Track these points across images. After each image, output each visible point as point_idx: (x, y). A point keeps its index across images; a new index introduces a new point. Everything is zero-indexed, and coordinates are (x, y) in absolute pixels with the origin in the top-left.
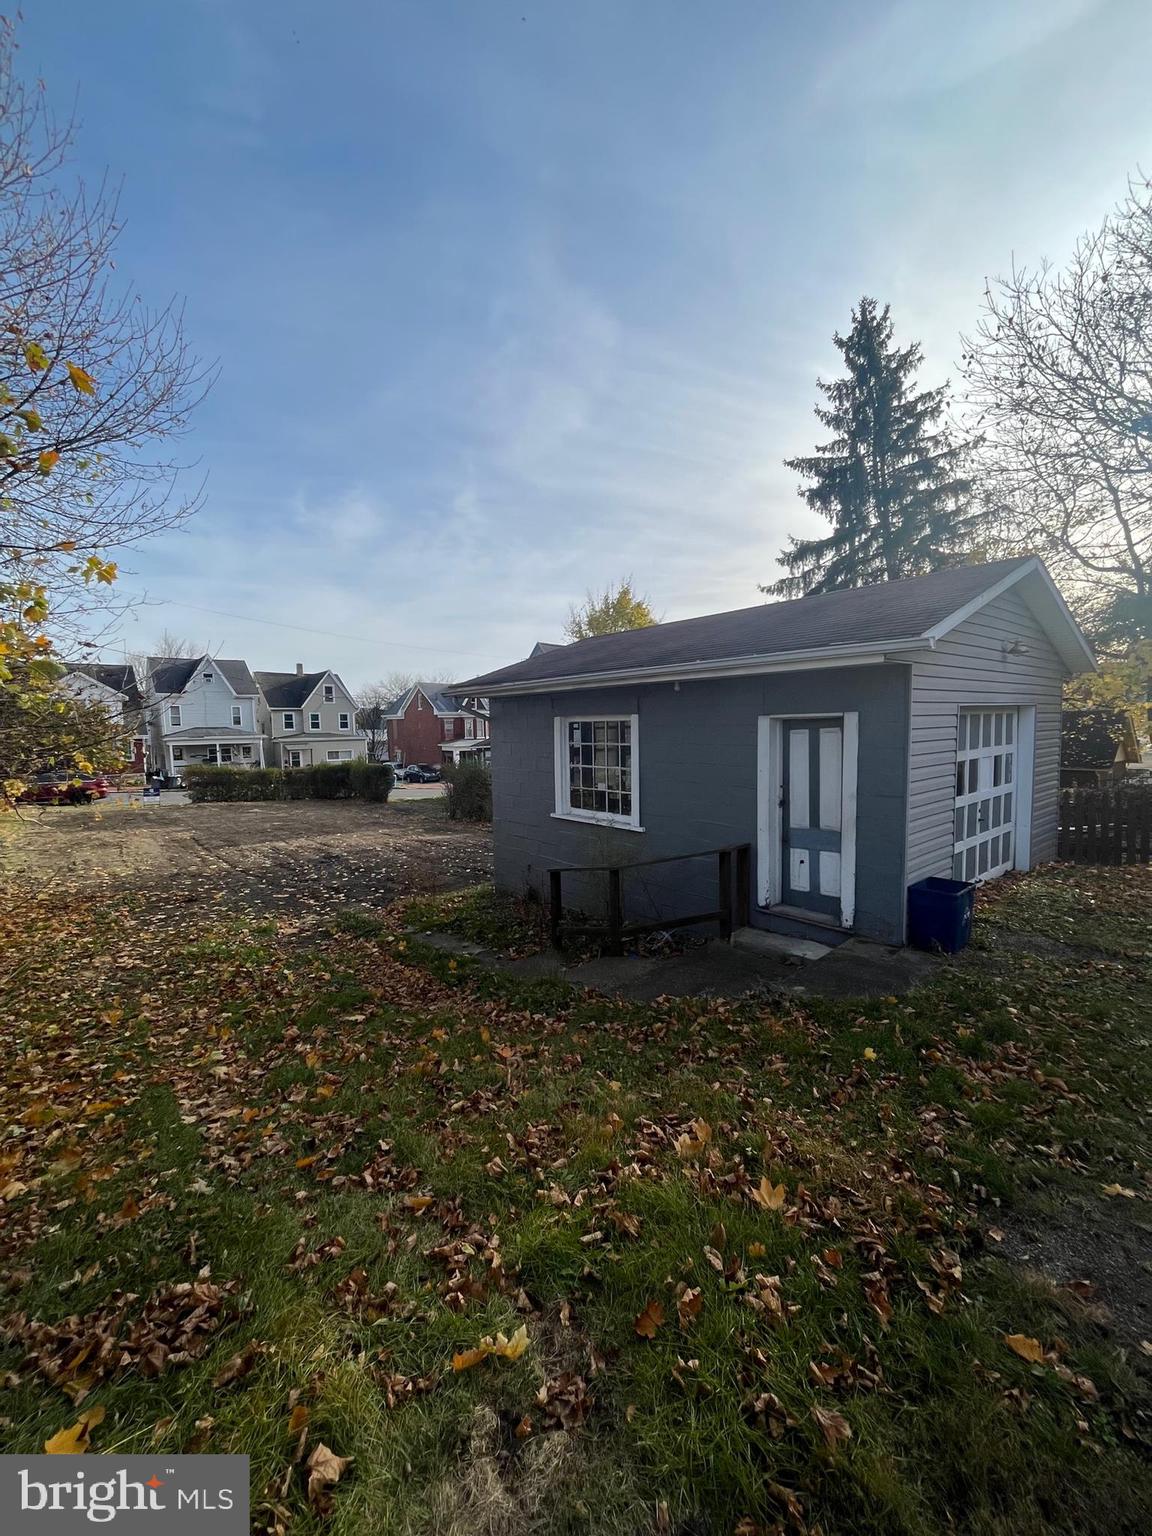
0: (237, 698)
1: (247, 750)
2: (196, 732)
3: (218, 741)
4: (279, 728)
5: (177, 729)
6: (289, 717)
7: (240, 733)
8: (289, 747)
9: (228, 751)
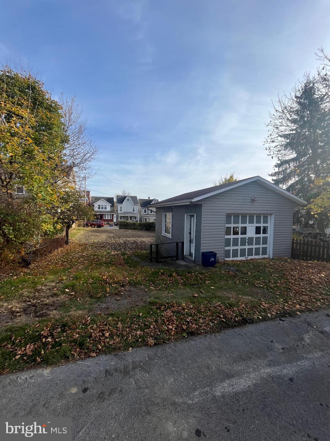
0: (134, 205)
1: (135, 218)
2: (125, 213)
3: (129, 215)
4: (143, 213)
5: (121, 212)
6: (145, 210)
7: (134, 213)
8: (144, 218)
9: (131, 218)
